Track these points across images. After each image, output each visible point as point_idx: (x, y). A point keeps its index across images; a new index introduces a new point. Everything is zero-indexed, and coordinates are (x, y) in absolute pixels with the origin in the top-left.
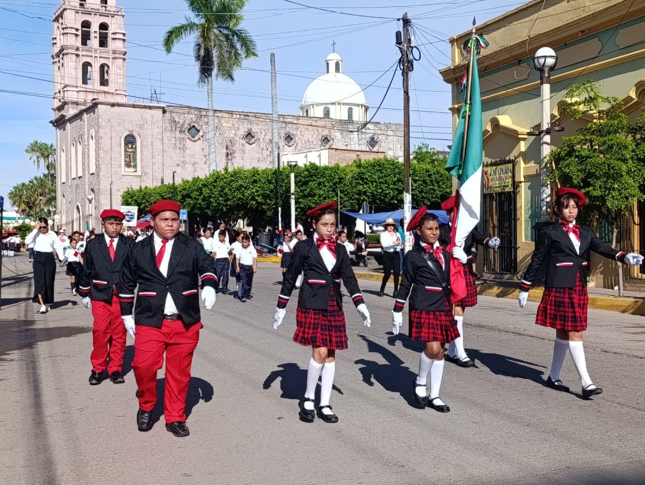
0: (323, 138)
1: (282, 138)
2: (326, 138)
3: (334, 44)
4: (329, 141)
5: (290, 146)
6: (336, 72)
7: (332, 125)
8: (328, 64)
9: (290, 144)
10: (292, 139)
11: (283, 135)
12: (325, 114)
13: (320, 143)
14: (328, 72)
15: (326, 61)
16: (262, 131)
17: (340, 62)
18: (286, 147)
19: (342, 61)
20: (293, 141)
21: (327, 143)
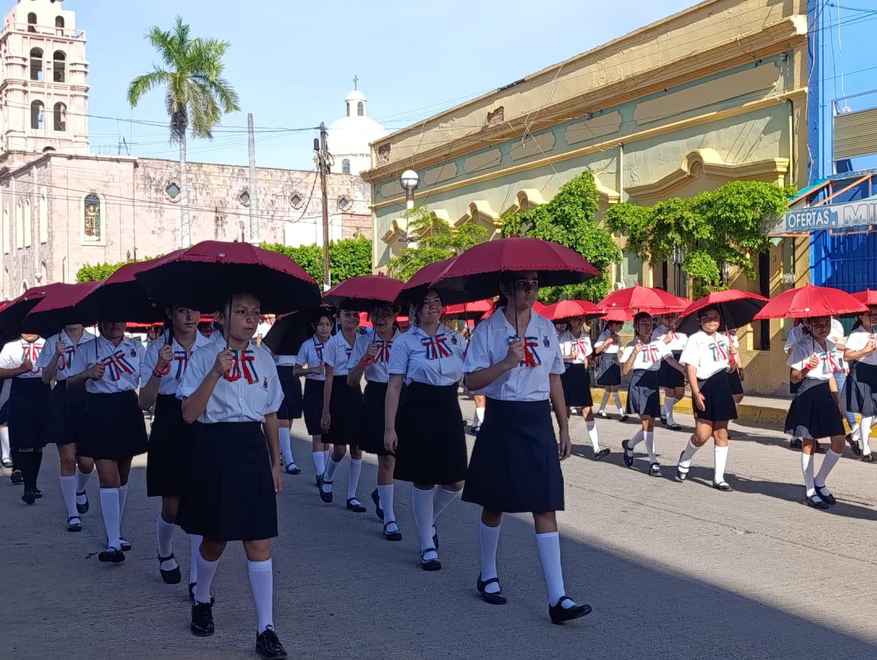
0: (340, 199)
1: (287, 198)
2: (344, 199)
3: (355, 80)
4: (347, 202)
5: (297, 209)
6: (359, 114)
7: (351, 182)
8: (348, 104)
9: (298, 206)
10: (300, 200)
11: (289, 194)
12: (344, 168)
13: (336, 206)
14: (348, 115)
15: (346, 101)
16: (262, 189)
17: (364, 103)
18: (292, 209)
19: (366, 101)
20: (301, 203)
21: (344, 206)
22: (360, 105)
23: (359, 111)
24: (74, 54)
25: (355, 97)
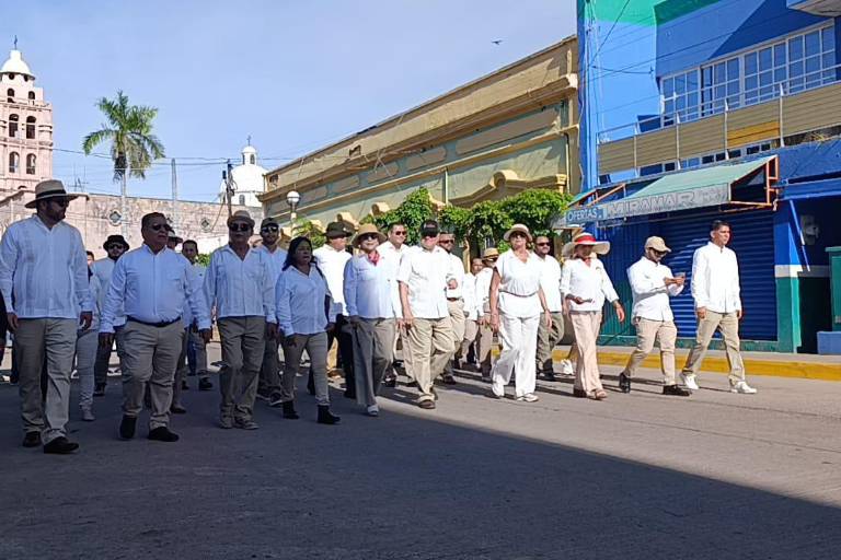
22: (252, 157)
24: (41, 119)
25: (249, 151)
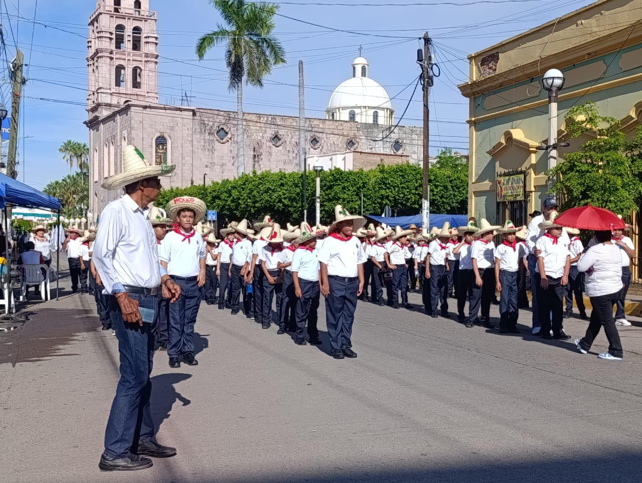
0: (348, 142)
1: (308, 141)
2: (351, 141)
3: (360, 49)
4: (354, 144)
5: (315, 149)
6: (362, 76)
7: (358, 128)
8: (354, 68)
9: (316, 147)
10: (317, 142)
11: (309, 138)
12: (351, 118)
13: (345, 146)
14: (354, 76)
15: (352, 65)
16: (289, 133)
17: (366, 66)
18: (312, 149)
19: (368, 65)
20: (318, 144)
21: (352, 147)
22: (363, 68)
23: (362, 72)
24: (147, 29)
25: (360, 61)
